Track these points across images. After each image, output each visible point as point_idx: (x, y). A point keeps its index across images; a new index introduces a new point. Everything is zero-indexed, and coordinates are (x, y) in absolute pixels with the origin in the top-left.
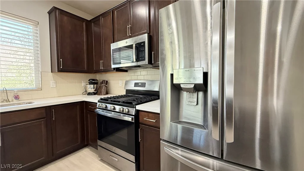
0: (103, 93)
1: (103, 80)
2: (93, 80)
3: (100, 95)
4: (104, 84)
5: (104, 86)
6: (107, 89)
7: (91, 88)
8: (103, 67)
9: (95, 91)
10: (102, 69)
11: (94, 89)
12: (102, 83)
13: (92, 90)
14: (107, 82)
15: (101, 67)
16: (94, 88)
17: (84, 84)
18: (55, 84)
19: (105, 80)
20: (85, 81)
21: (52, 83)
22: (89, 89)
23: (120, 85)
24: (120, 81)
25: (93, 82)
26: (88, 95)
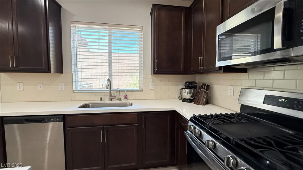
0: (201, 102)
1: (203, 84)
2: (191, 83)
3: (197, 104)
4: (204, 89)
5: (204, 92)
6: (207, 97)
7: (187, 94)
8: (203, 66)
9: (191, 97)
10: (200, 69)
11: (191, 95)
12: (201, 87)
13: (188, 96)
14: (208, 87)
15: (200, 67)
16: (190, 93)
17: (181, 86)
18: (153, 86)
19: (205, 84)
20: (182, 84)
21: (151, 86)
22: (185, 94)
23: (229, 94)
24: (230, 86)
25: (189, 86)
26: (183, 101)
